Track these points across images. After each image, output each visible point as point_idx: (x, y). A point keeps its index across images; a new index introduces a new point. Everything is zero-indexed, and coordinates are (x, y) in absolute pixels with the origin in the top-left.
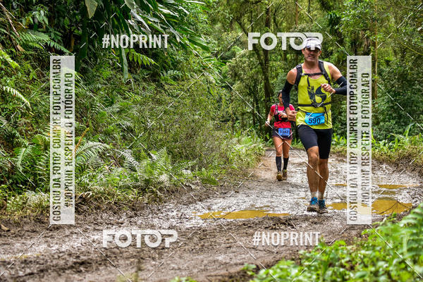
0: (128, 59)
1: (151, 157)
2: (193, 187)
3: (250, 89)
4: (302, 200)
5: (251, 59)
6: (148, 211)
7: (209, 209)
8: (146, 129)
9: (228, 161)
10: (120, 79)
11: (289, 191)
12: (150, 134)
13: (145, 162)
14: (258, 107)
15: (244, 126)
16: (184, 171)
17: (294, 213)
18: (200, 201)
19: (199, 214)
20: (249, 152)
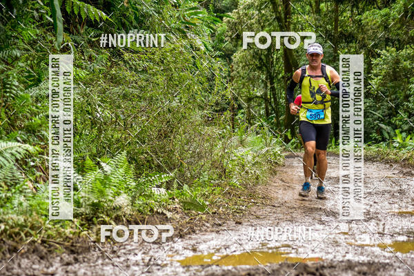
0: (63, 10)
1: (101, 167)
2: (169, 215)
3: (260, 59)
4: (342, 237)
5: (263, 12)
6: (96, 254)
7: (194, 250)
8: (94, 123)
9: (224, 173)
10: (51, 42)
11: (321, 222)
12: (100, 131)
13: (91, 176)
14: (273, 89)
15: (250, 119)
16: (155, 190)
17: (330, 257)
18: (181, 237)
19: (178, 258)
20: (257, 159)
